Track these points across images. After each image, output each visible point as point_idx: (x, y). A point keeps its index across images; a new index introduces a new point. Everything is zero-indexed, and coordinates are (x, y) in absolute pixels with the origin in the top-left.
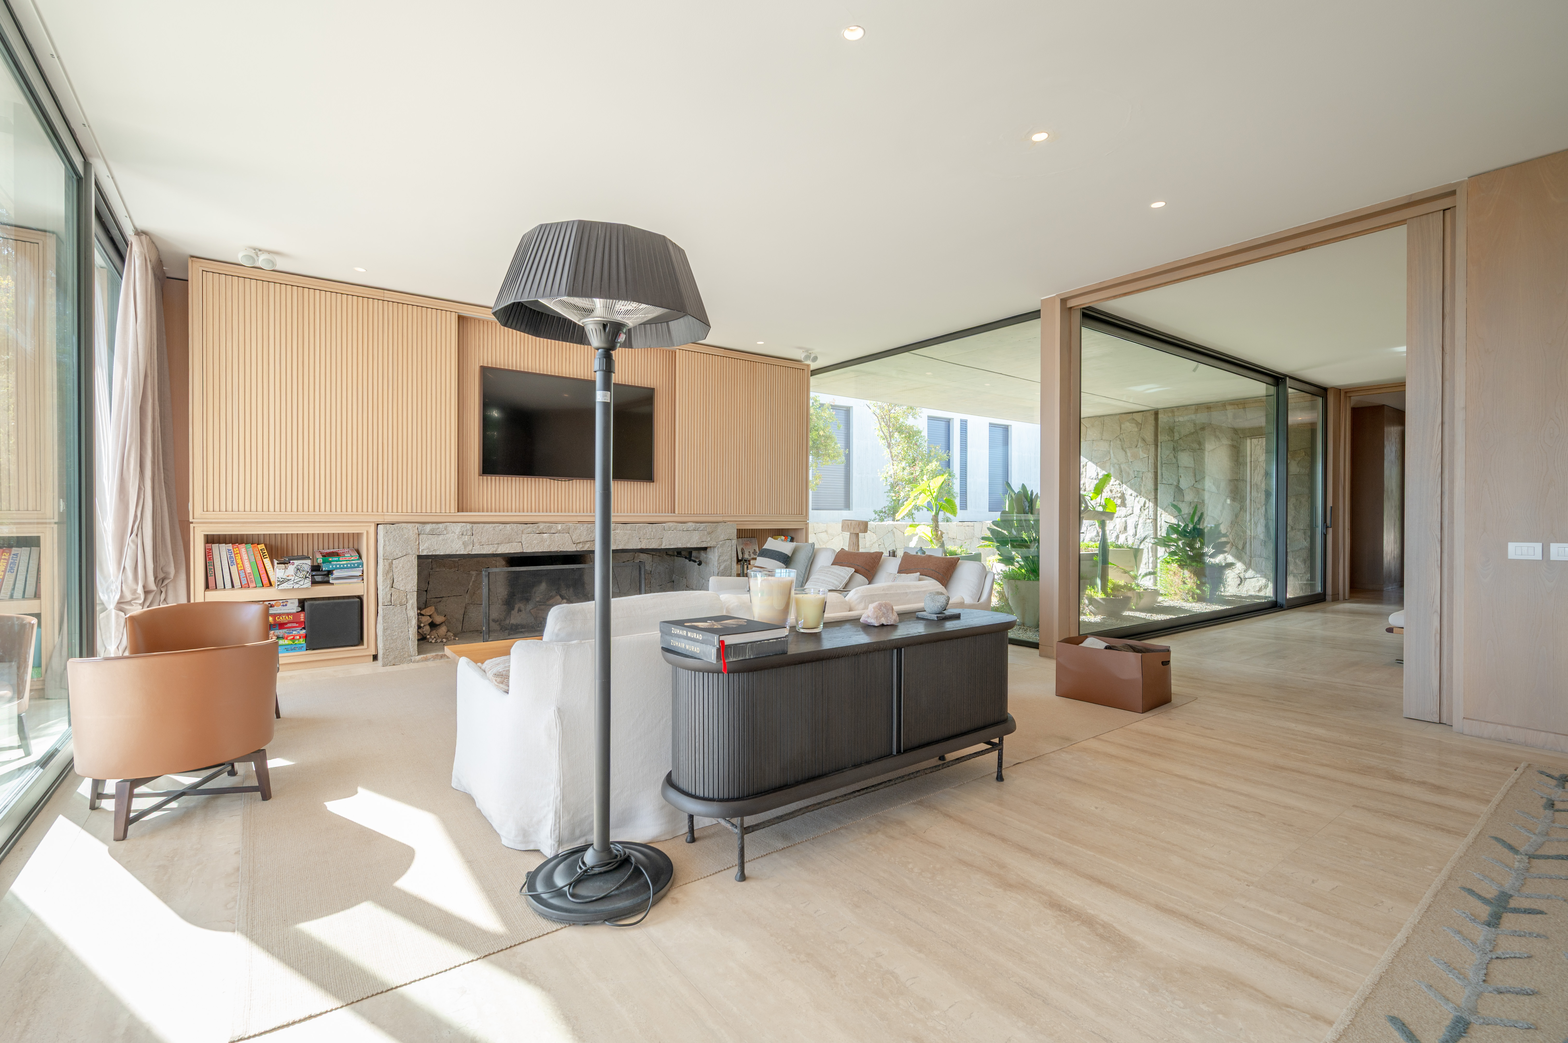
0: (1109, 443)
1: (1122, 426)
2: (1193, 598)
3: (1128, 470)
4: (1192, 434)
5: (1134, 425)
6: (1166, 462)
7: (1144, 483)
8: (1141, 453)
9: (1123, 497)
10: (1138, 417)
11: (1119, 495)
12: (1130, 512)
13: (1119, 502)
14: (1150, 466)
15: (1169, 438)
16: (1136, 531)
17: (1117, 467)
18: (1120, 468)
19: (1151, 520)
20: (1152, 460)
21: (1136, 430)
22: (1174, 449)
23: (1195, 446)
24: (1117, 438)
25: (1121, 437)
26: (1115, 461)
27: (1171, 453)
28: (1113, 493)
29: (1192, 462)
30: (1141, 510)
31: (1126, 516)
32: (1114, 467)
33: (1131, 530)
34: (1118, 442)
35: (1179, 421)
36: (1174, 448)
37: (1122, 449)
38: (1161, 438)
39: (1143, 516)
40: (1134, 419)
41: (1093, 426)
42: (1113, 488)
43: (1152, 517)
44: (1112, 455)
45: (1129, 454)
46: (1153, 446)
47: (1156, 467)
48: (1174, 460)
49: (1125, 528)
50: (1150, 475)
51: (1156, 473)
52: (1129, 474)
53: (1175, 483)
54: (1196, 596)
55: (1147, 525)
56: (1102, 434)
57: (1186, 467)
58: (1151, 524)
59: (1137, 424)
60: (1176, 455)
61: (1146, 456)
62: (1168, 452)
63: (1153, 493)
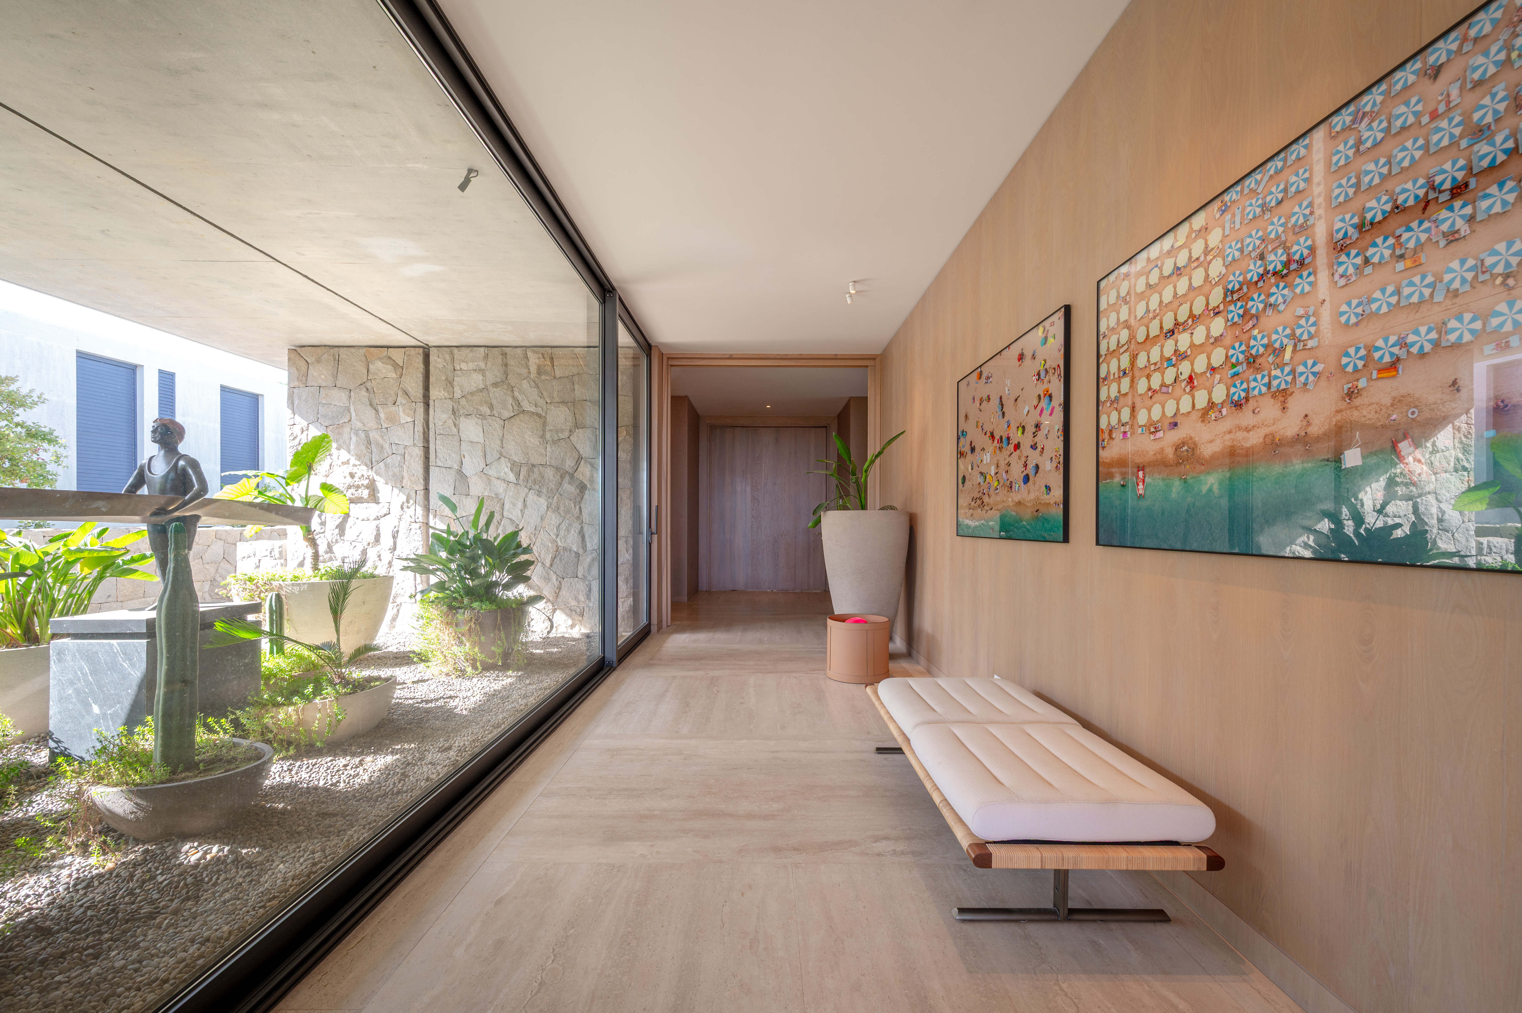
0: (347, 393)
1: (371, 366)
2: (474, 667)
3: (381, 441)
4: (481, 390)
5: (390, 367)
6: (442, 432)
7: (407, 463)
8: (401, 414)
9: (372, 488)
10: (398, 356)
11: (366, 482)
12: (385, 511)
13: (365, 493)
14: (417, 437)
15: (446, 395)
16: (395, 544)
17: (363, 435)
18: (368, 437)
19: (418, 525)
20: (419, 428)
21: (394, 376)
22: (454, 412)
23: (486, 410)
24: (362, 387)
25: (369, 384)
26: (359, 425)
27: (450, 418)
28: (356, 479)
29: (481, 434)
30: (402, 508)
31: (377, 518)
32: (357, 434)
33: (386, 540)
34: (364, 393)
35: (461, 369)
36: (453, 410)
37: (371, 405)
38: (434, 393)
39: (406, 518)
40: (390, 358)
41: (318, 361)
42: (355, 470)
43: (421, 519)
44: (353, 415)
45: (382, 415)
46: (422, 404)
47: (426, 440)
48: (455, 430)
49: (377, 539)
50: (418, 452)
51: (427, 449)
52: (382, 447)
53: (456, 467)
54: (478, 664)
55: (413, 532)
56: (335, 377)
57: (472, 442)
58: (419, 532)
59: (395, 365)
60: (457, 423)
61: (409, 419)
62: (444, 416)
63: (422, 481)
